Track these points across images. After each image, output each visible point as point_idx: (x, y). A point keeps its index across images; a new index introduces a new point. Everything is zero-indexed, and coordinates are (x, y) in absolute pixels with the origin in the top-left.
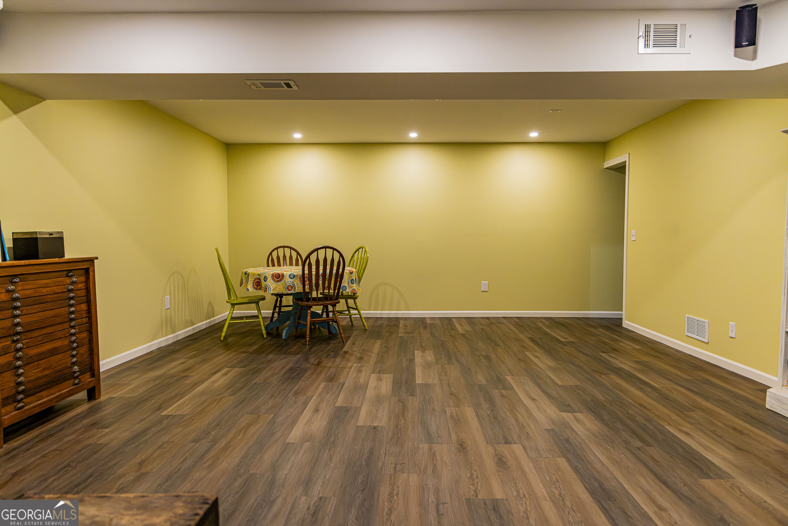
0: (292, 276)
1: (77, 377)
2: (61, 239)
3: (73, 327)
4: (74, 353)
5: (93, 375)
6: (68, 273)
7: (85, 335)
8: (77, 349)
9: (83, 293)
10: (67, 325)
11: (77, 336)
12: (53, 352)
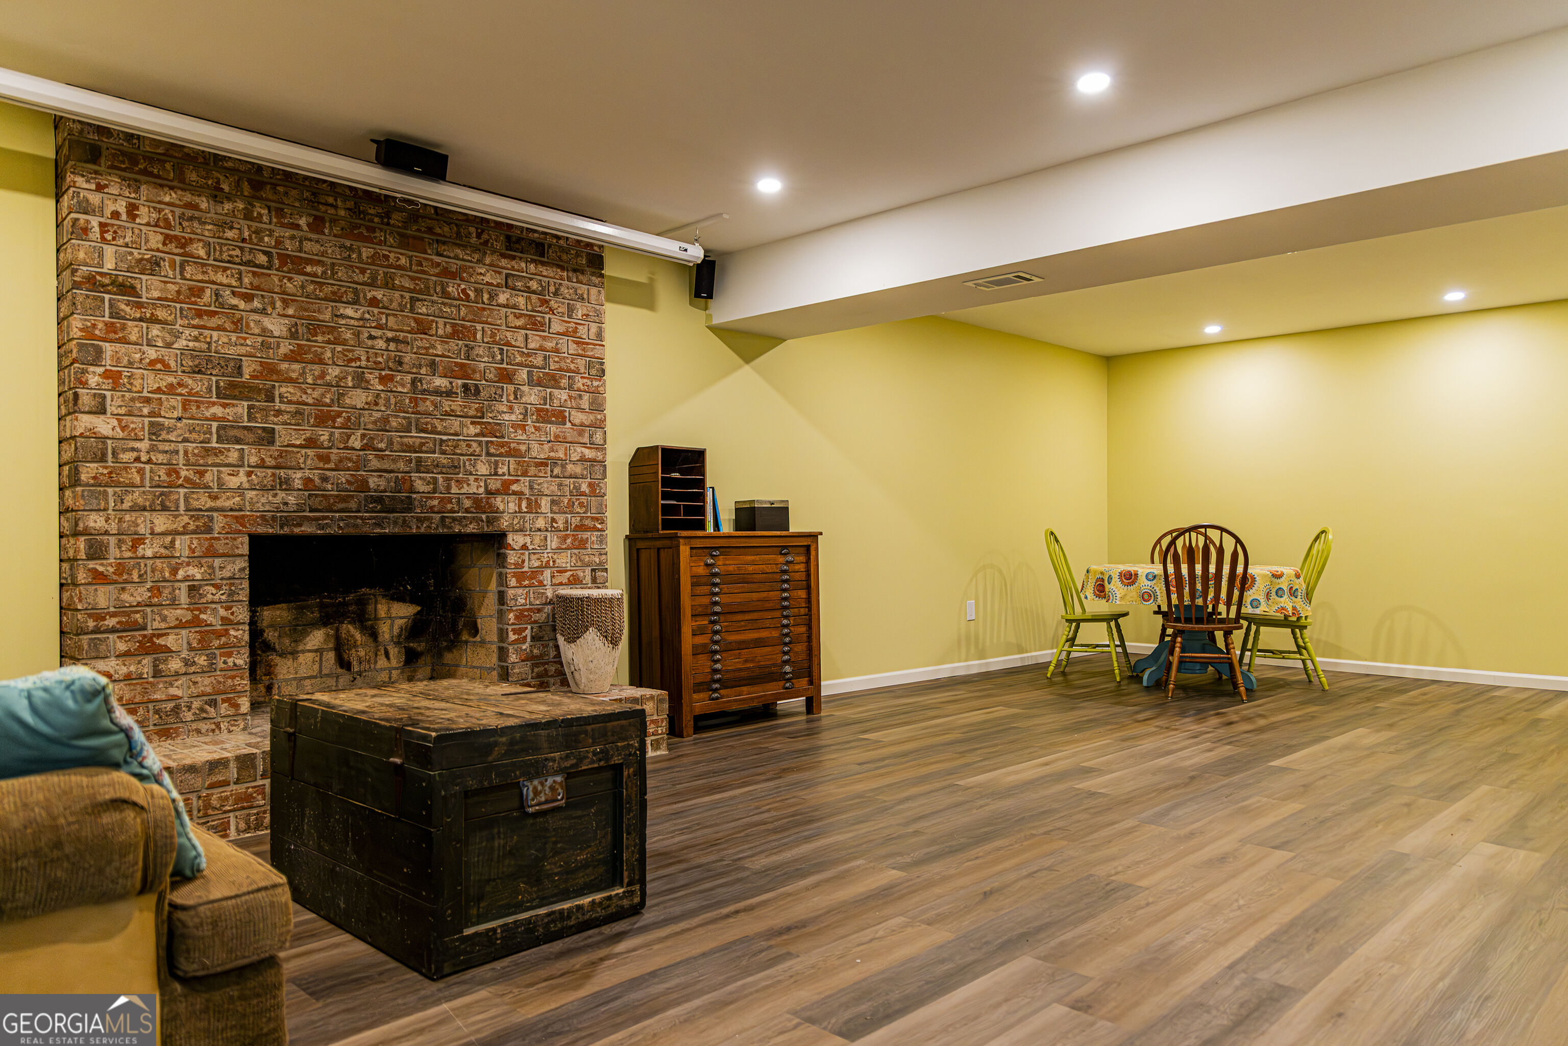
0: (1150, 577)
1: (789, 680)
2: (786, 509)
3: (786, 617)
4: (786, 649)
5: (811, 683)
6: (783, 550)
7: (803, 629)
8: (791, 646)
9: (803, 576)
10: (777, 614)
11: (792, 629)
12: (759, 643)
